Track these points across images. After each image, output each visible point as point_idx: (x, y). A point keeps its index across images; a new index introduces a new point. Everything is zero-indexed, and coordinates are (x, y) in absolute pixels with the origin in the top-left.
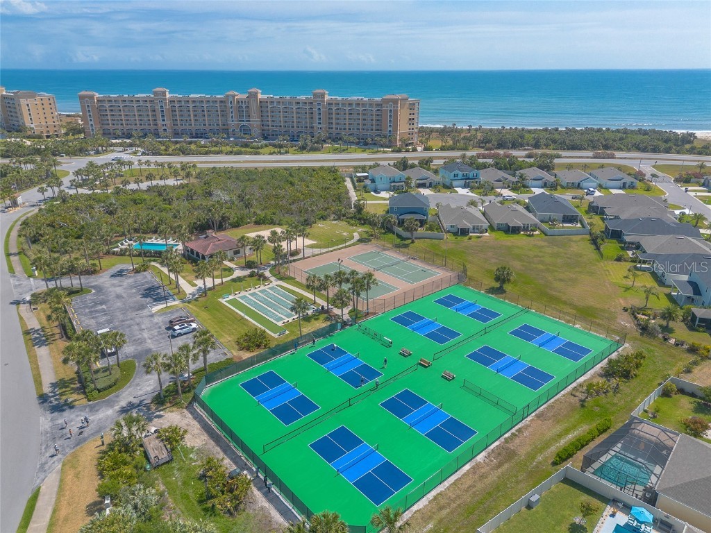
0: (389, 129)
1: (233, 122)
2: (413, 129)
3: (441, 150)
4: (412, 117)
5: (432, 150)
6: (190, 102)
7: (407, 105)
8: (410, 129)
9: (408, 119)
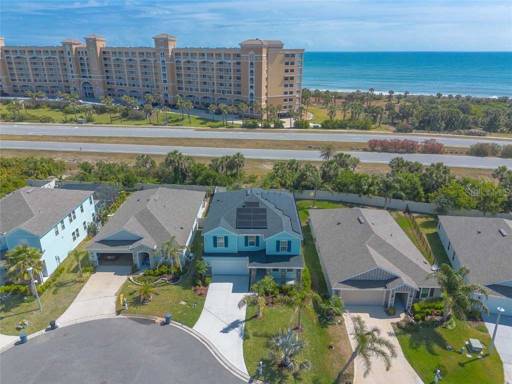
0: (251, 91)
1: (74, 78)
2: (291, 93)
3: (323, 127)
4: (289, 75)
5: (307, 127)
6: (27, 53)
7: (280, 57)
8: (286, 93)
9: (282, 78)
